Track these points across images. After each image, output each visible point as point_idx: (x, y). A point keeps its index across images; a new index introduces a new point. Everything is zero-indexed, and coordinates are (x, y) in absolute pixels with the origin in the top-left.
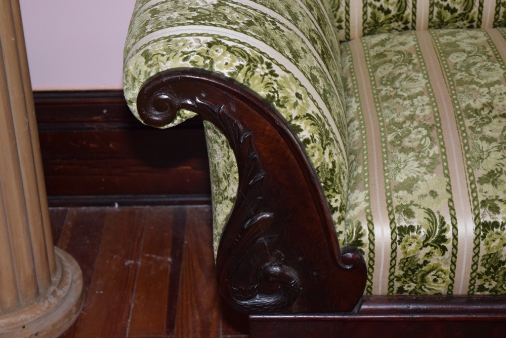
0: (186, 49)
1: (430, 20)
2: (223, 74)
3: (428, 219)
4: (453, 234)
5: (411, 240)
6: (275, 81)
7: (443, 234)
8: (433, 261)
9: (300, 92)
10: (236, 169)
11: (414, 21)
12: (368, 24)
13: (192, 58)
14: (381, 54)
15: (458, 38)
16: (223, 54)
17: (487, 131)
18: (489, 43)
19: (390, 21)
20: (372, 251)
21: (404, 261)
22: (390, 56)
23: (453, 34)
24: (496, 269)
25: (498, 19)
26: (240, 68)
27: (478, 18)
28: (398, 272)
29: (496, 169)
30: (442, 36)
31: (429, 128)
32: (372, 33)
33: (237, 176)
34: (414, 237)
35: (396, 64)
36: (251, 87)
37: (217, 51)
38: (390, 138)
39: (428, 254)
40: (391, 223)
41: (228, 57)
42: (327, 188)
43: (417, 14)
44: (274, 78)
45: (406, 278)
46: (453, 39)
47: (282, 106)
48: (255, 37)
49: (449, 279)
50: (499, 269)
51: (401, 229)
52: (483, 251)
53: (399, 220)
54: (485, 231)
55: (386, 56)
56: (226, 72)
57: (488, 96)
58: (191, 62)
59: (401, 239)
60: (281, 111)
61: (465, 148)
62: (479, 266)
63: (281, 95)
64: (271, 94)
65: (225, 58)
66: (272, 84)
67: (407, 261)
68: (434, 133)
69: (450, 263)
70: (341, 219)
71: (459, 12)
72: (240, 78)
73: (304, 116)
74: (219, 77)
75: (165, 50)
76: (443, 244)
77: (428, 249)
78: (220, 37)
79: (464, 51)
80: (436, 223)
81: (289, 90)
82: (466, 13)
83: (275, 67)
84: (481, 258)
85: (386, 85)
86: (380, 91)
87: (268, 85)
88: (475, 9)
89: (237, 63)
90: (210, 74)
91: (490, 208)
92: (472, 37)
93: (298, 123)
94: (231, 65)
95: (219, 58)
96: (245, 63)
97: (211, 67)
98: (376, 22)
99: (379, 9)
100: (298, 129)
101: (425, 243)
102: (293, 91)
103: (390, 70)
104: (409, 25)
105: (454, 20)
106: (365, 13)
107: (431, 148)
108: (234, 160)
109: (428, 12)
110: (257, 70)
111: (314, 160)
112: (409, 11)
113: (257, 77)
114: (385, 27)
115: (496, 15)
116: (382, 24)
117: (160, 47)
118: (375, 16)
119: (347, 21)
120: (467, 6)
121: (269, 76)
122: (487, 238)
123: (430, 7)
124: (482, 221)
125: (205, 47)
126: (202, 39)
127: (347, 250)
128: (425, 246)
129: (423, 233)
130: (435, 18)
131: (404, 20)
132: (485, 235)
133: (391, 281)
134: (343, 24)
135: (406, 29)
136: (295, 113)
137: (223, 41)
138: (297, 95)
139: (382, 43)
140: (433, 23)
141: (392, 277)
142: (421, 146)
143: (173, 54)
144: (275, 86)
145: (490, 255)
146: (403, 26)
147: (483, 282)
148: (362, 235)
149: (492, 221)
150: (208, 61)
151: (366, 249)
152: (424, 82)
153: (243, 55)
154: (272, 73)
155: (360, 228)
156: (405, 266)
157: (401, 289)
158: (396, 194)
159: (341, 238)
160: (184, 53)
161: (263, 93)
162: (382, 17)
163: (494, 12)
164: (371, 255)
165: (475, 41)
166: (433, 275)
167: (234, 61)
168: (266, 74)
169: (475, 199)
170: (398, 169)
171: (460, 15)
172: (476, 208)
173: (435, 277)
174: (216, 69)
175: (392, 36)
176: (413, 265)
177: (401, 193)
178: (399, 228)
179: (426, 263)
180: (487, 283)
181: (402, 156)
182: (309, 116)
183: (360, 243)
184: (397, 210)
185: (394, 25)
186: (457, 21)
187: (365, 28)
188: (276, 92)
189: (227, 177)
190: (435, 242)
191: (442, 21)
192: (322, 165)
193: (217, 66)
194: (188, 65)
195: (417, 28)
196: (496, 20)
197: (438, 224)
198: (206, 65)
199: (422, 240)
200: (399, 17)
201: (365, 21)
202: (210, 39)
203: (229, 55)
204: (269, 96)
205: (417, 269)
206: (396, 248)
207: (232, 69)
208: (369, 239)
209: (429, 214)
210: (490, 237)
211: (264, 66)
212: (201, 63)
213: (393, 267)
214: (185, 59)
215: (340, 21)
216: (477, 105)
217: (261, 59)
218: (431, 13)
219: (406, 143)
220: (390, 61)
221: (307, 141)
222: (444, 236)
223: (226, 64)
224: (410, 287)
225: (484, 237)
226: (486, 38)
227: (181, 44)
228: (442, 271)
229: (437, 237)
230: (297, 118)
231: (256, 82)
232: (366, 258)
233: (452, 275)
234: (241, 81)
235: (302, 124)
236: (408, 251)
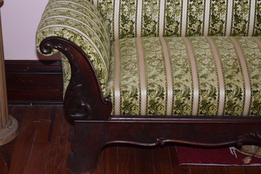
0: (55, 31)
1: (142, 34)
2: (66, 38)
3: (132, 89)
4: (140, 93)
5: (126, 95)
6: (83, 41)
7: (136, 93)
8: (134, 102)
9: (91, 46)
10: (70, 70)
11: (136, 34)
12: (120, 35)
13: (57, 33)
14: (124, 43)
15: (150, 39)
16: (67, 32)
17: (153, 64)
18: (159, 40)
19: (128, 34)
20: (114, 99)
21: (124, 102)
22: (126, 44)
23: (148, 38)
24: (154, 105)
25: (164, 34)
26: (72, 37)
27: (158, 34)
28: (123, 106)
29: (155, 74)
30: (145, 38)
31: (135, 63)
32: (121, 38)
33: (71, 72)
34: (127, 94)
35: (128, 46)
36: (75, 43)
37: (65, 31)
38: (123, 66)
39: (132, 100)
40: (120, 90)
41: (68, 33)
42: (99, 77)
43: (137, 32)
44: (82, 41)
45: (125, 108)
46: (148, 39)
47: (85, 49)
48: (77, 29)
49: (139, 109)
50: (155, 106)
51: (123, 91)
52: (149, 99)
53: (123, 89)
54: (150, 93)
55: (125, 44)
56: (67, 38)
57: (155, 54)
58: (57, 34)
59: (123, 94)
60: (85, 50)
61: (146, 69)
62: (148, 104)
63: (84, 46)
64: (82, 45)
65: (67, 33)
66: (82, 42)
67: (125, 102)
68: (136, 65)
69: (139, 103)
70: (104, 88)
71: (151, 31)
72: (72, 40)
73: (92, 53)
74: (65, 39)
75: (49, 31)
76: (136, 96)
77: (132, 98)
78: (66, 28)
79: (150, 42)
80: (134, 90)
81: (87, 45)
82: (153, 32)
83: (83, 37)
84: (149, 102)
85: (124, 52)
86: (121, 54)
87: (80, 42)
88: (157, 31)
89: (71, 35)
90: (63, 38)
91: (152, 86)
92: (154, 39)
93: (90, 55)
94: (69, 36)
95: (65, 33)
96: (73, 35)
97: (63, 36)
98: (123, 34)
99: (124, 30)
100: (90, 57)
101: (131, 96)
102: (88, 45)
103: (126, 48)
104: (134, 36)
105: (149, 34)
106: (119, 31)
107: (135, 69)
108: (70, 67)
109: (141, 31)
110: (77, 38)
111: (95, 67)
112: (134, 31)
113: (77, 40)
114: (126, 36)
115: (163, 33)
116: (125, 35)
117: (47, 30)
118: (123, 32)
119: (113, 34)
120: (153, 29)
121: (81, 40)
122: (150, 95)
123: (141, 29)
124: (149, 89)
125: (61, 30)
126: (60, 28)
127: (106, 98)
128: (131, 97)
129: (130, 93)
130: (143, 33)
131: (133, 34)
132: (150, 94)
133: (121, 110)
134: (112, 35)
135: (133, 37)
136: (89, 52)
137: (67, 29)
138: (90, 46)
139: (124, 41)
140: (142, 35)
141: (121, 108)
142: (132, 68)
143: (51, 32)
144: (83, 43)
145: (151, 100)
146: (132, 36)
147: (150, 110)
148: (111, 93)
149: (152, 89)
150: (62, 34)
151: (112, 98)
152: (136, 51)
153: (73, 33)
154: (82, 39)
155: (110, 91)
156: (125, 104)
157: (124, 113)
158: (122, 82)
159: (104, 94)
160: (55, 32)
161: (79, 45)
162: (125, 32)
163: (163, 32)
164: (114, 100)
165: (155, 40)
166: (134, 108)
167: (70, 34)
168: (80, 39)
169: (147, 83)
170: (124, 75)
171: (151, 32)
172: (147, 85)
173: (135, 108)
174: (64, 37)
175: (128, 39)
176: (127, 104)
177: (124, 81)
178: (122, 91)
179: (131, 103)
180: (151, 111)
181: (126, 71)
182: (94, 53)
183: (110, 96)
184: (122, 86)
185: (129, 35)
186: (150, 35)
187: (119, 36)
188: (83, 45)
189: (68, 73)
190: (134, 96)
191: (146, 34)
192: (98, 69)
193: (65, 36)
194: (56, 35)
195: (137, 36)
196: (164, 35)
197: (135, 90)
198: (61, 35)
199: (130, 95)
200: (131, 33)
201: (119, 34)
202: (63, 28)
203: (69, 33)
204: (81, 46)
205: (129, 105)
206: (122, 98)
207: (69, 37)
208: (113, 94)
209: (132, 87)
210: (151, 94)
211: (80, 37)
212: (60, 35)
213: (121, 104)
214: (55, 33)
215: (111, 34)
216: (151, 57)
217: (79, 34)
218: (142, 31)
219: (127, 68)
220: (126, 45)
221: (93, 61)
222: (137, 94)
223: (68, 35)
224: (127, 112)
225: (149, 94)
226: (159, 39)
227: (54, 29)
228: (137, 106)
229: (135, 94)
230: (89, 53)
231: (77, 41)
232: (112, 101)
233: (140, 107)
234: (72, 41)
235: (91, 55)
236: (125, 98)
